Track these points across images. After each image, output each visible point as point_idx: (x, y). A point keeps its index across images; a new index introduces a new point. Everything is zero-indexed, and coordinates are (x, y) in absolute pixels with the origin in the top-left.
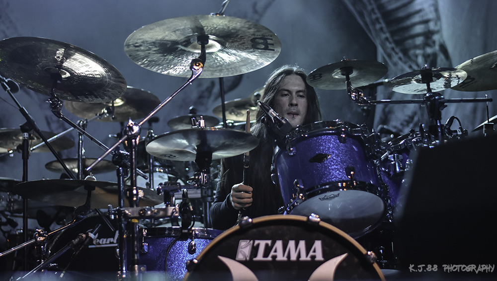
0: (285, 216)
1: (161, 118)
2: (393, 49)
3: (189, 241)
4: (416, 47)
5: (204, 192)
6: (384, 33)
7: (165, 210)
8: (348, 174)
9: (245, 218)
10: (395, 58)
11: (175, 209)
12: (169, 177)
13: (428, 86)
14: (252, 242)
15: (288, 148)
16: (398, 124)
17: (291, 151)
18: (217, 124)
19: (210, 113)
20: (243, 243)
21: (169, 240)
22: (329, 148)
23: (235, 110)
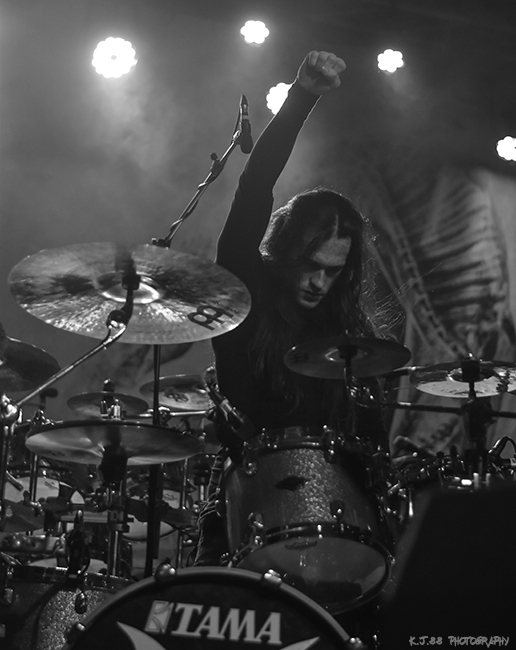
0: (229, 569)
1: (61, 391)
2: (431, 318)
3: (78, 591)
4: (466, 319)
5: (112, 515)
6: (420, 293)
7: (44, 542)
8: (334, 512)
9: (166, 567)
10: (433, 334)
11: (59, 541)
12: (60, 485)
13: (472, 387)
14: (172, 605)
15: (244, 462)
16: (428, 437)
17: (249, 468)
18: (145, 411)
19: (136, 394)
20: (158, 606)
21: (46, 587)
22: (309, 468)
23: (175, 391)
